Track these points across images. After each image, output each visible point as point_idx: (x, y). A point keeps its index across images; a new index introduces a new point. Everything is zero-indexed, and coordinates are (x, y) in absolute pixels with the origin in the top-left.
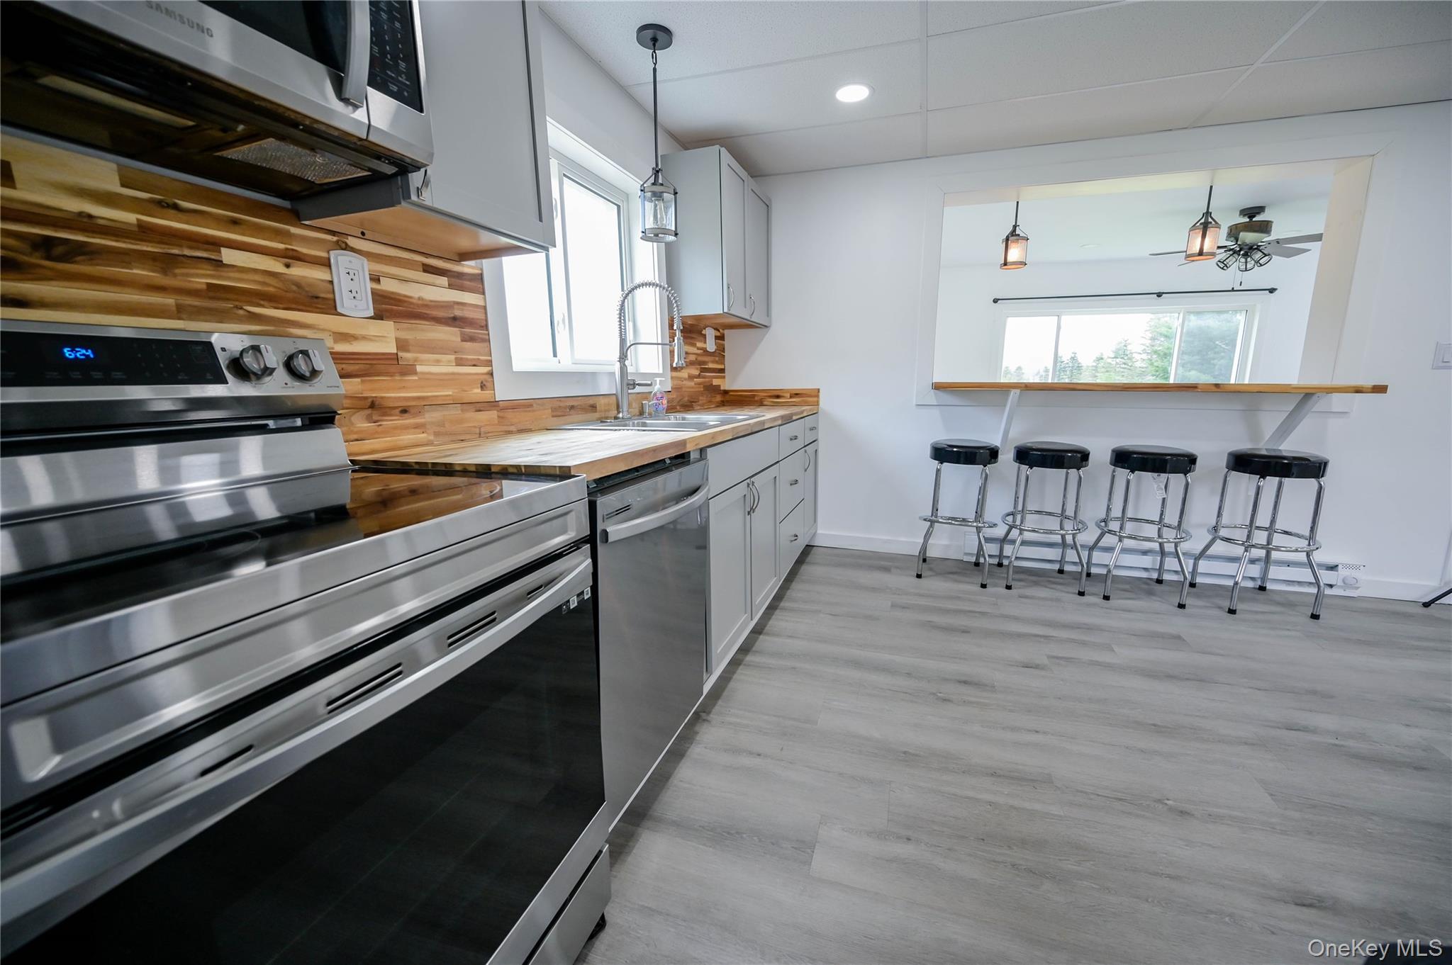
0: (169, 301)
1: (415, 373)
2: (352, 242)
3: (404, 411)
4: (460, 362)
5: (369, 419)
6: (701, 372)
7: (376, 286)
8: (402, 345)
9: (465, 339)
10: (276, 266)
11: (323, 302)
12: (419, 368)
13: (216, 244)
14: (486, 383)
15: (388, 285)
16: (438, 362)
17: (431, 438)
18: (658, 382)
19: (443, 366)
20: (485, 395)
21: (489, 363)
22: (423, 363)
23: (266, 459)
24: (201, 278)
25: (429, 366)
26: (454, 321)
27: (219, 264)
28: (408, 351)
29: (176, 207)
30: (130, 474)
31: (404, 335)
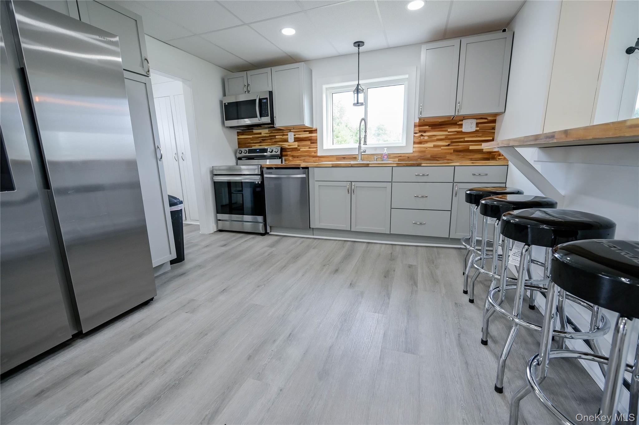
0: (271, 144)
1: (300, 150)
2: (292, 130)
3: (298, 157)
4: (309, 148)
5: (292, 158)
6: (451, 143)
7: (295, 137)
8: (298, 146)
9: (311, 143)
10: (281, 137)
11: (286, 141)
12: (301, 150)
13: (275, 136)
14: (316, 152)
15: (297, 136)
16: (305, 148)
17: (302, 162)
18: (385, 150)
19: (307, 149)
20: (315, 155)
21: (317, 148)
22: (302, 149)
23: (269, 162)
24: (274, 140)
25: (303, 149)
26: (310, 140)
27: (275, 138)
28: (299, 147)
29: (272, 132)
30: (266, 162)
31: (299, 144)
